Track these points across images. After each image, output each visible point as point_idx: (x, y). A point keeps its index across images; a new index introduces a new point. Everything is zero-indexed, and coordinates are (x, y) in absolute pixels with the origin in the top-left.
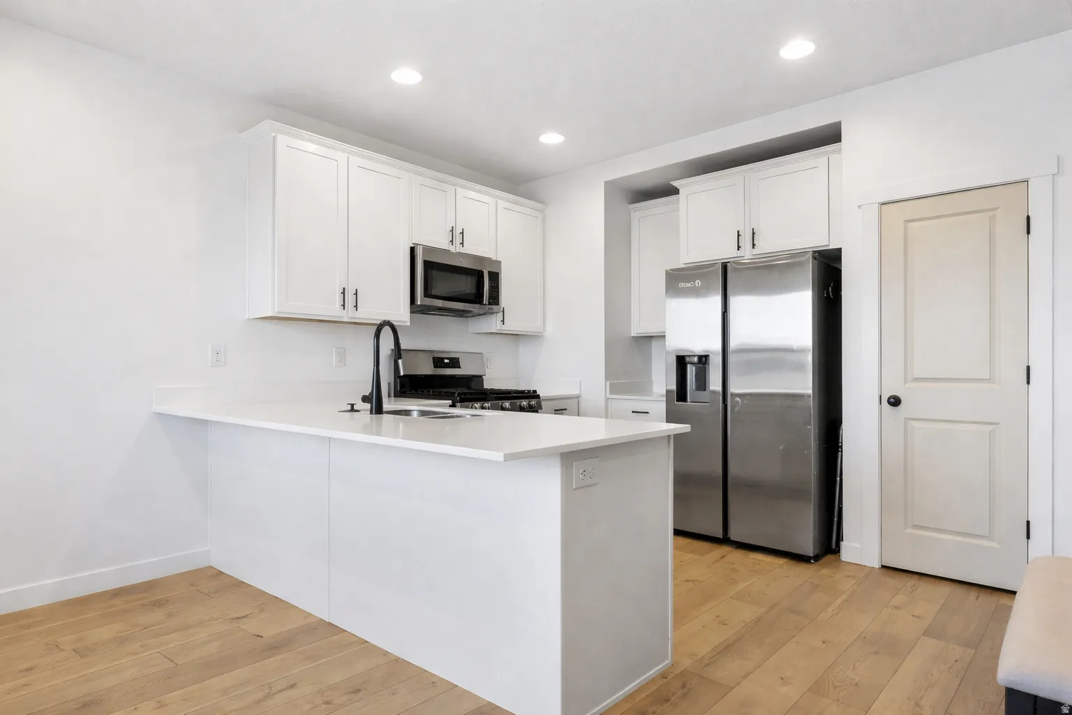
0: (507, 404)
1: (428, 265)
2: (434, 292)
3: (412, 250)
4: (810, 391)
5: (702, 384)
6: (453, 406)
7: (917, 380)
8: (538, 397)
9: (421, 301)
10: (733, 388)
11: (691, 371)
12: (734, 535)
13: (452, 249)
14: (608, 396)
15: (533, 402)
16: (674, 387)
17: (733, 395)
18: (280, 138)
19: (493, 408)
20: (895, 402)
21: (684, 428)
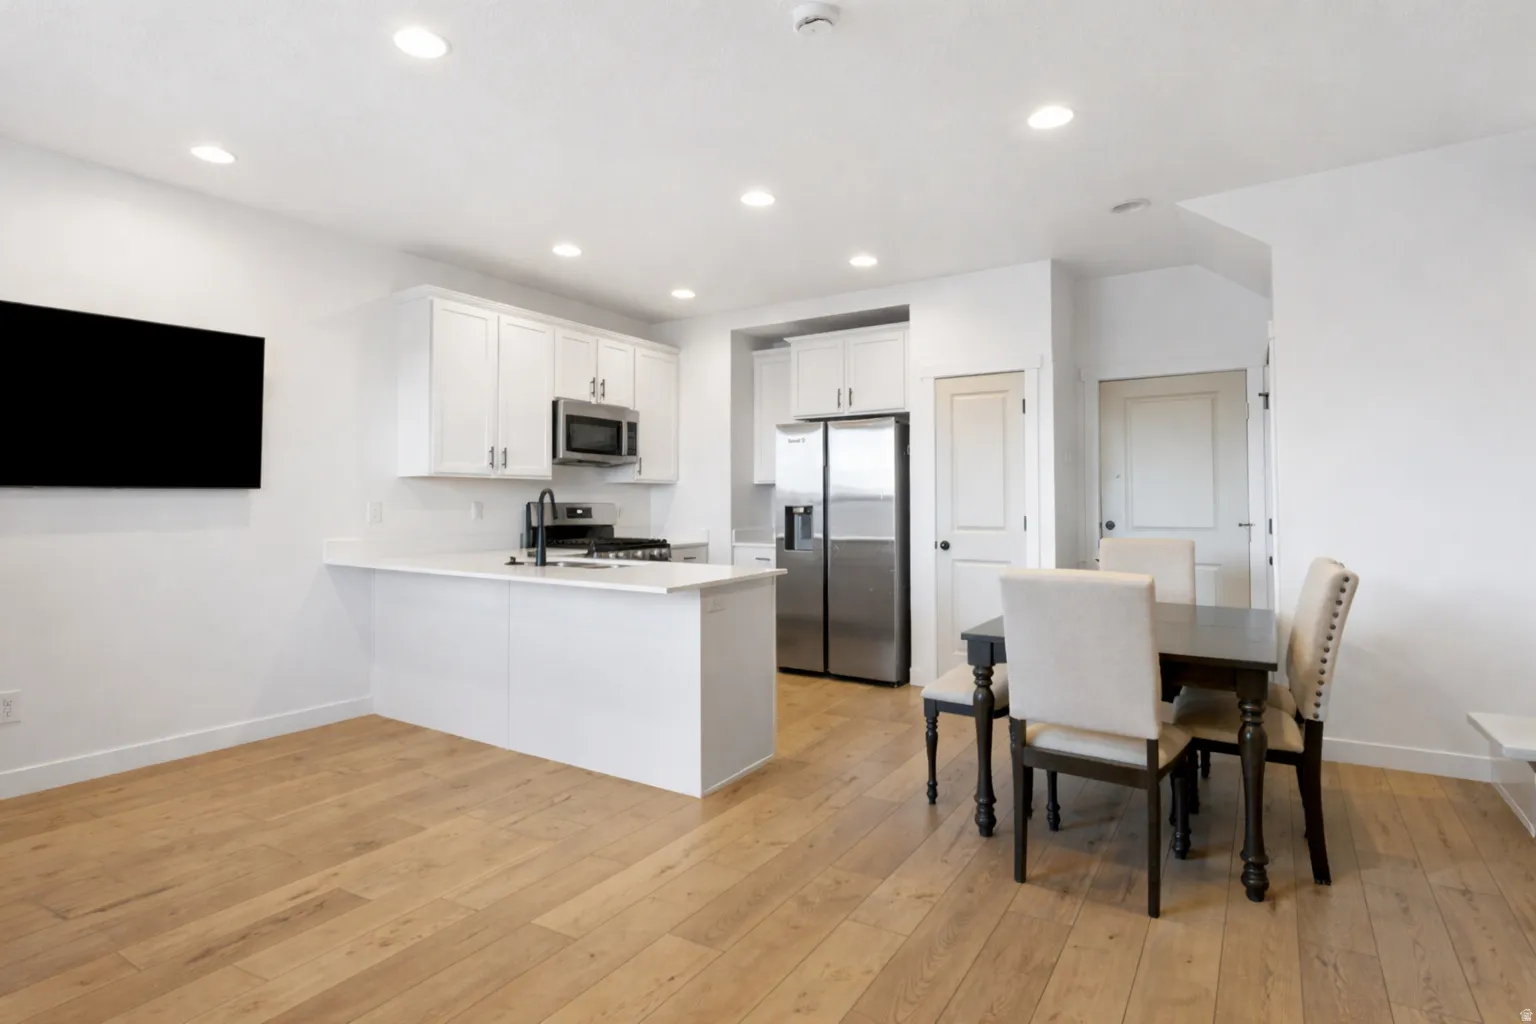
0: (639, 553)
1: (570, 419)
2: (574, 446)
3: (555, 404)
4: (893, 538)
5: (807, 534)
6: (589, 555)
7: (960, 528)
8: (668, 546)
9: (563, 453)
10: (832, 537)
11: (798, 520)
12: (832, 670)
13: (593, 401)
14: (734, 544)
15: (664, 551)
16: (782, 535)
17: (834, 542)
18: (437, 301)
19: (627, 557)
20: (946, 546)
21: (784, 571)
